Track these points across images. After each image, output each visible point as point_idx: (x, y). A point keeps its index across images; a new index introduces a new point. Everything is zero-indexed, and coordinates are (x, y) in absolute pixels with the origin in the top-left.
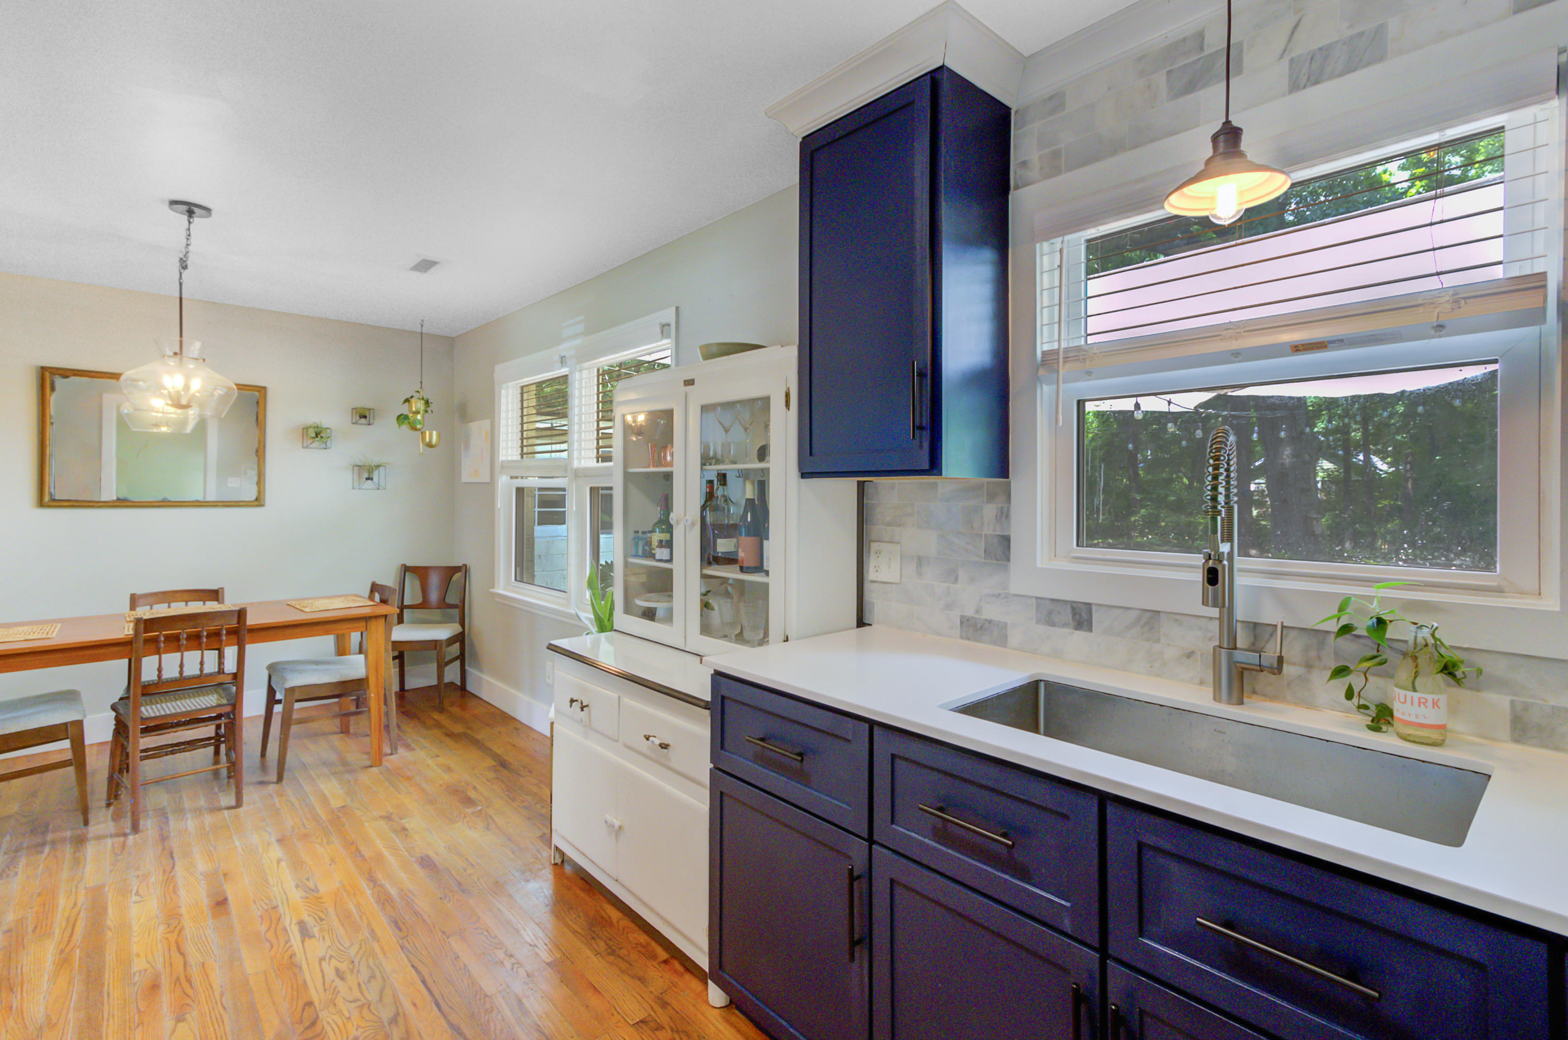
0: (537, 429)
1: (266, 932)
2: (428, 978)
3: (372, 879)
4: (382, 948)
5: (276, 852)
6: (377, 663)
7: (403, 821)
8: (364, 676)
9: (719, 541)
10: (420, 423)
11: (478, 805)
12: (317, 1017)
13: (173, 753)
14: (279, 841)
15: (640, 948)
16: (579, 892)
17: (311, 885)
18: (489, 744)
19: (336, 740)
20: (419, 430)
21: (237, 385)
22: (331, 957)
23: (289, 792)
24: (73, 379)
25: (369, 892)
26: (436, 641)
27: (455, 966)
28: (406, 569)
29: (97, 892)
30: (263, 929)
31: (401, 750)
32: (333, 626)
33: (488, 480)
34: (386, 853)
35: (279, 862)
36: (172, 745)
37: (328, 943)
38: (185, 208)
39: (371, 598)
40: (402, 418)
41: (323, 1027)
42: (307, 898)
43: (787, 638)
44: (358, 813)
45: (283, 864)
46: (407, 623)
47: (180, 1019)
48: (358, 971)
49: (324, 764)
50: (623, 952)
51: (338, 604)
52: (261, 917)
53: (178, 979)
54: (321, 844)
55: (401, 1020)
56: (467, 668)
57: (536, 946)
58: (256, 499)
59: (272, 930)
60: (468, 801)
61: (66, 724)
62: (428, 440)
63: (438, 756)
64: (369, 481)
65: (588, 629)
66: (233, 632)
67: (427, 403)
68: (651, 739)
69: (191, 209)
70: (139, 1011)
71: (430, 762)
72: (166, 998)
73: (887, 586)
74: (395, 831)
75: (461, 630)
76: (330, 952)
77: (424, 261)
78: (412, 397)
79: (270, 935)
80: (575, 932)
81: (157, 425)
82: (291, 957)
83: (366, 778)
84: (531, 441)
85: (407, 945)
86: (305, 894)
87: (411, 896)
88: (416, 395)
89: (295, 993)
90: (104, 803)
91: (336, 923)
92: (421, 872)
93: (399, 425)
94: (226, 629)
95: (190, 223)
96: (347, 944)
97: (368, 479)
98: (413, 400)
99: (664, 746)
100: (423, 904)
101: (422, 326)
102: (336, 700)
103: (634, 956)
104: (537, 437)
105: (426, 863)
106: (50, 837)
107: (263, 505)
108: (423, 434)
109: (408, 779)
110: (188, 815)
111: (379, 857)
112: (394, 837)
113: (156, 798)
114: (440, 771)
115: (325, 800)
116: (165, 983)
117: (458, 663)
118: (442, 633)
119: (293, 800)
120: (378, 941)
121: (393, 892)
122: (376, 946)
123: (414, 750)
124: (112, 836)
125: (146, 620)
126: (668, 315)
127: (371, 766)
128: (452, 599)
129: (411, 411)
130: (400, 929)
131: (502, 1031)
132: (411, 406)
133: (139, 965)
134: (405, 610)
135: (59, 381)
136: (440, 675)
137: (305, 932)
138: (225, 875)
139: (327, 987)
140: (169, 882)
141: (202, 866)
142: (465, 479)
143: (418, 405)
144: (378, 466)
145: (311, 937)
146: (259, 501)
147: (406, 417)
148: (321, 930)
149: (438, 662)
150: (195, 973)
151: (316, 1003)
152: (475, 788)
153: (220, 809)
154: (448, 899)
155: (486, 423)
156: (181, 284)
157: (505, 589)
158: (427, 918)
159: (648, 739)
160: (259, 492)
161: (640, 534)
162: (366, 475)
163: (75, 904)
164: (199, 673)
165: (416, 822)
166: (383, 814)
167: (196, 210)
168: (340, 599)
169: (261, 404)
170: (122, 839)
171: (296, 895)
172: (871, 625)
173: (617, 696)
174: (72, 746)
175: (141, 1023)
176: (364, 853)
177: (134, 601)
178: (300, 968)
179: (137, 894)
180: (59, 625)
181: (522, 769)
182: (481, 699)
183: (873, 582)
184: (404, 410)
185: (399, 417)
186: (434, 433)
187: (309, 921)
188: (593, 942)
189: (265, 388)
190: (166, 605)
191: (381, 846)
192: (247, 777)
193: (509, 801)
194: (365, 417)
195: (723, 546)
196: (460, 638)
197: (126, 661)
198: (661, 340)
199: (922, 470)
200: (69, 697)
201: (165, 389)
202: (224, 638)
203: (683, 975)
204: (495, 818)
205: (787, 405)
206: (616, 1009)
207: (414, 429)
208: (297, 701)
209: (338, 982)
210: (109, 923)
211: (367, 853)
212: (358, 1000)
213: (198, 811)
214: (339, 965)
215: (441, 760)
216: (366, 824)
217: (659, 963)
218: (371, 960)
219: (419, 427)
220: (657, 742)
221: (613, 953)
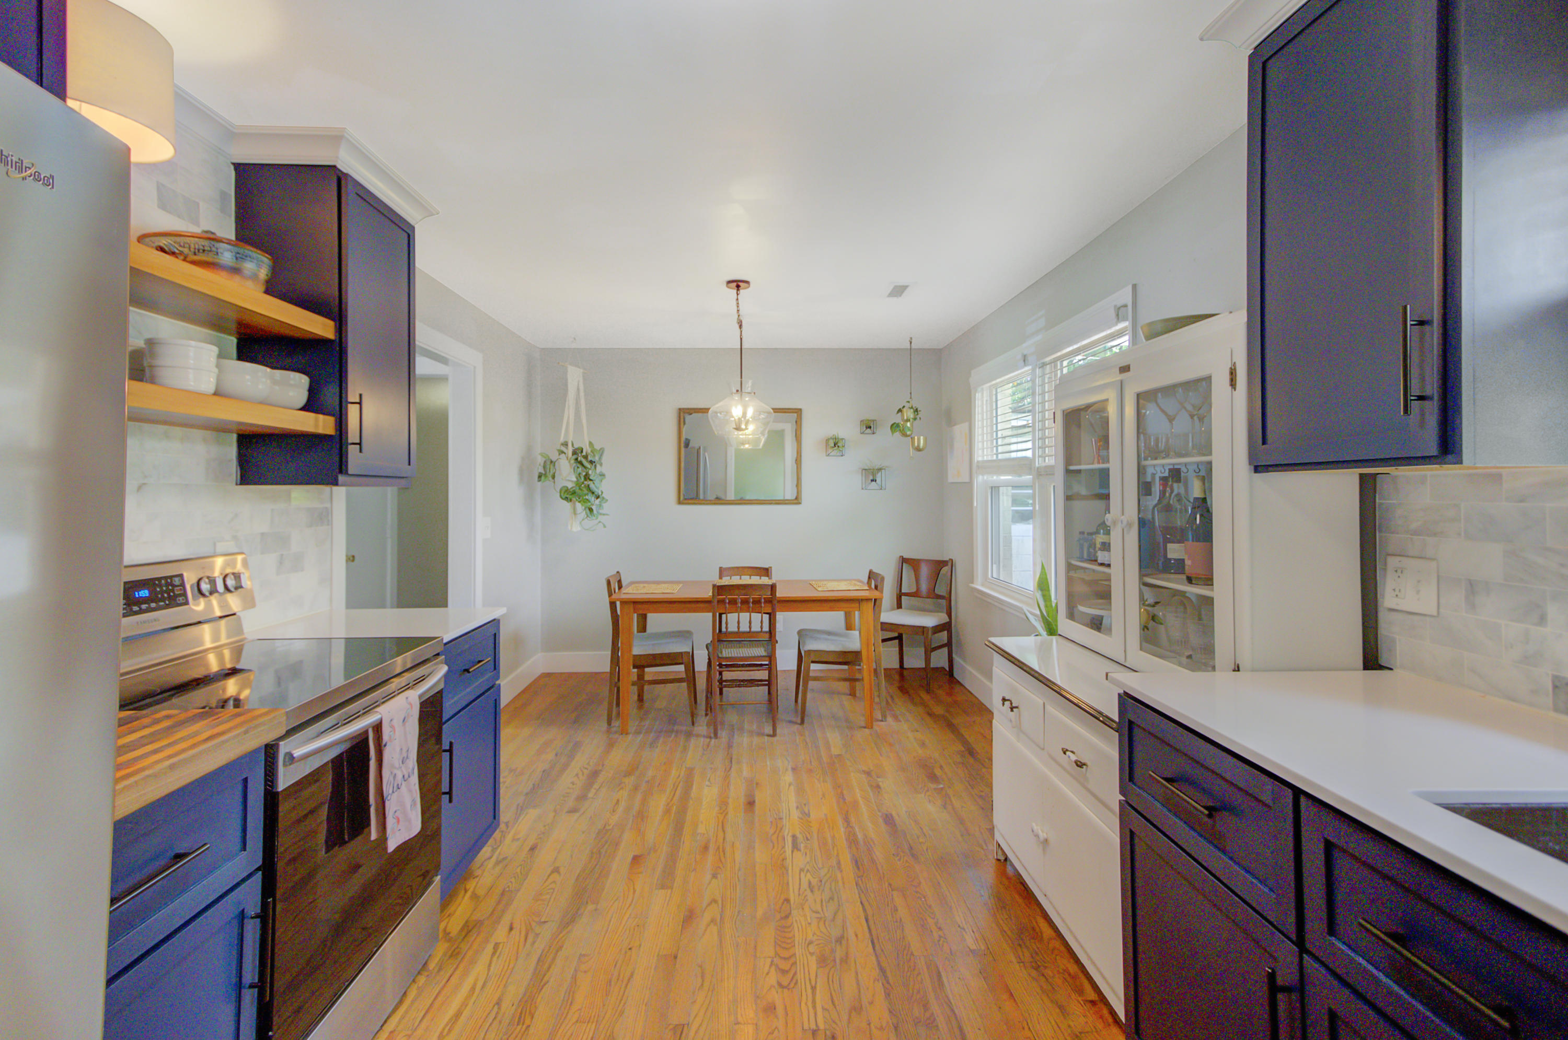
0: (1013, 428)
1: (773, 834)
2: (870, 917)
3: (847, 820)
4: (843, 878)
5: (789, 777)
6: (868, 639)
7: (879, 780)
8: (859, 650)
9: (1170, 546)
10: (909, 430)
11: (940, 783)
12: (790, 913)
13: (739, 686)
14: (794, 769)
15: (1066, 976)
16: (1017, 896)
17: (806, 811)
18: (963, 731)
19: (847, 701)
20: (909, 436)
21: (773, 409)
22: (808, 870)
23: (807, 733)
24: (694, 415)
25: (843, 829)
26: (924, 627)
27: (893, 917)
28: (904, 560)
29: (690, 772)
30: (772, 831)
31: (890, 719)
32: (843, 604)
33: (967, 480)
34: (861, 801)
35: (790, 785)
36: (739, 681)
37: (808, 859)
38: (735, 284)
39: (869, 583)
40: (894, 427)
41: (792, 923)
42: (802, 819)
43: (1238, 667)
44: (848, 763)
45: (792, 787)
46: (905, 609)
47: (714, 876)
48: (823, 890)
49: (833, 717)
50: (1048, 972)
51: (843, 586)
52: (771, 822)
53: (718, 848)
54: (818, 780)
55: (844, 942)
56: (954, 656)
57: (963, 929)
58: (796, 498)
59: (776, 835)
60: (933, 777)
61: (681, 653)
62: (916, 444)
63: (917, 731)
64: (874, 483)
65: (1038, 631)
66: (769, 601)
67: (916, 411)
68: (1068, 753)
69: (737, 284)
70: (696, 861)
71: (910, 735)
72: (710, 858)
73: (1415, 618)
74: (871, 786)
75: (948, 620)
76: (808, 867)
77: (896, 287)
78: (904, 407)
79: (774, 837)
80: (1003, 931)
81: (743, 444)
82: (783, 860)
83: (862, 735)
84: (1007, 440)
85: (860, 882)
86: (801, 816)
87: (872, 843)
88: (907, 405)
89: (780, 888)
90: (704, 713)
91: (816, 845)
92: (883, 827)
93: (893, 433)
94: (764, 598)
95: (738, 294)
96: (820, 866)
97: (872, 481)
98: (904, 410)
99: (1080, 764)
100: (879, 854)
101: (911, 343)
102: (846, 667)
103: (1058, 980)
104: (1012, 436)
105: (889, 820)
106: (675, 728)
107: (800, 503)
108: (913, 439)
109: (891, 745)
110: (745, 734)
111: (855, 804)
112: (870, 791)
113: (732, 717)
114: (915, 744)
115: (828, 747)
116: (712, 846)
117: (946, 650)
118: (929, 621)
119: (808, 740)
120: (841, 871)
121: (860, 836)
122: (839, 875)
123: (900, 721)
124: (704, 736)
125: (718, 586)
126: (1124, 295)
127: (865, 727)
128: (941, 590)
129: (903, 420)
130: (858, 869)
131: (919, 992)
132: (903, 416)
133: (701, 829)
134: (903, 597)
135: (688, 418)
136: (928, 660)
137: (795, 846)
138: (757, 784)
139: (801, 892)
140: (726, 778)
141: (745, 773)
142: (950, 480)
143: (909, 414)
144: (880, 470)
145: (799, 850)
146: (797, 500)
147: (898, 425)
148: (806, 847)
149: (925, 647)
150: (728, 849)
151: (792, 902)
152: (941, 767)
153: (763, 734)
154: (898, 858)
155: (965, 426)
156: (741, 339)
157: (982, 585)
158: (880, 867)
159: (1065, 753)
160: (798, 493)
161: (1086, 535)
162: (871, 478)
163: (679, 776)
164: (760, 630)
165: (887, 784)
166: (866, 769)
167: (741, 284)
168: (845, 583)
169: (799, 423)
170: (708, 740)
171: (795, 814)
172: (1391, 669)
173: (1041, 702)
174: (686, 670)
175: (694, 870)
176: (846, 798)
177: (722, 572)
178: (787, 870)
179: (709, 780)
180: (681, 585)
181: (986, 760)
182: (965, 688)
183: (1391, 610)
184: (898, 419)
185: (892, 425)
186: (922, 437)
187: (800, 837)
188: (1019, 948)
189: (800, 410)
190: (739, 577)
191: (859, 795)
192: (781, 715)
193: (969, 787)
194: (870, 427)
195: (1175, 551)
196: (946, 627)
197: (710, 614)
198: (1116, 324)
199: (1430, 457)
200: (685, 635)
201: (733, 417)
202: (763, 605)
203: (1110, 1025)
204: (952, 798)
205: (1233, 383)
206: (1028, 1024)
207: (905, 435)
208: (813, 662)
209: (808, 892)
210: (692, 795)
211: (848, 798)
212: (818, 913)
213: (751, 733)
214: (812, 880)
215: (918, 735)
216: (852, 774)
217: (1086, 1001)
218: (833, 884)
219: (908, 433)
220: (1073, 757)
221: (1037, 968)
